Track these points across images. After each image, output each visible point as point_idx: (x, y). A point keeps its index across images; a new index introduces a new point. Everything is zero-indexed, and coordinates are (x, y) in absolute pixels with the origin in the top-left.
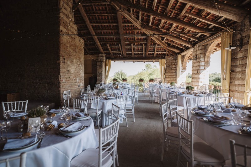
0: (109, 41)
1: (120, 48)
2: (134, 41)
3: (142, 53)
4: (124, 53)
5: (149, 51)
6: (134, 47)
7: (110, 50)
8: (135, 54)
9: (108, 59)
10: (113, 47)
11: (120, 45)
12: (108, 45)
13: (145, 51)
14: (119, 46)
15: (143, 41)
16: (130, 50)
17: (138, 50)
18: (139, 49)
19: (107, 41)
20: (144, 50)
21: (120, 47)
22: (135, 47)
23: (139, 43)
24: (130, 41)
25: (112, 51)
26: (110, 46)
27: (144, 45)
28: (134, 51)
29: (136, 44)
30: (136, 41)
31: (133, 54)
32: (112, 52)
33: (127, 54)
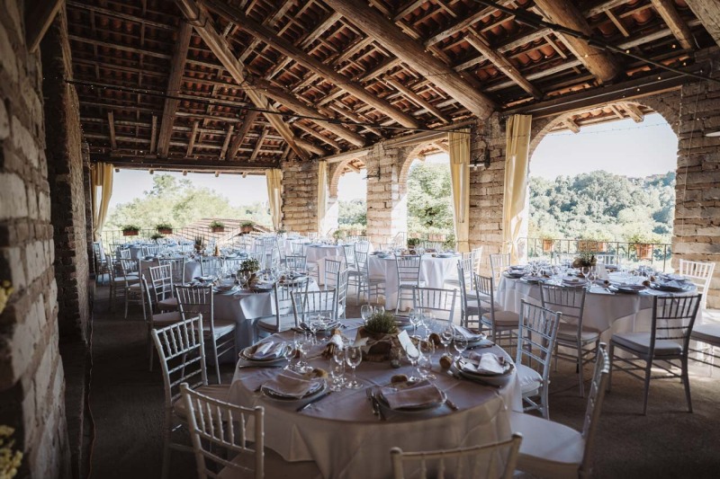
0: (114, 103)
1: (154, 129)
2: (205, 113)
3: (219, 148)
4: (165, 143)
5: (242, 147)
6: (198, 130)
7: (112, 132)
8: (195, 149)
9: (102, 161)
10: (126, 123)
11: (155, 119)
12: (111, 116)
13: (230, 146)
14: (151, 123)
15: (229, 117)
16: (185, 138)
17: (207, 140)
18: (212, 136)
19: (103, 101)
20: (228, 140)
21: (154, 125)
22: (202, 131)
23: (216, 121)
24: (189, 112)
25: (117, 135)
26: (115, 120)
27: (232, 127)
28: (196, 142)
29: (206, 121)
30: (209, 114)
31: (190, 151)
32: (118, 138)
33: (173, 148)
